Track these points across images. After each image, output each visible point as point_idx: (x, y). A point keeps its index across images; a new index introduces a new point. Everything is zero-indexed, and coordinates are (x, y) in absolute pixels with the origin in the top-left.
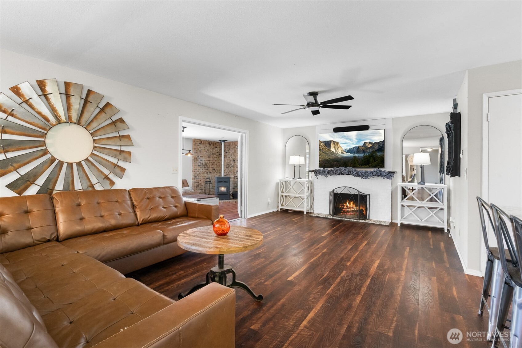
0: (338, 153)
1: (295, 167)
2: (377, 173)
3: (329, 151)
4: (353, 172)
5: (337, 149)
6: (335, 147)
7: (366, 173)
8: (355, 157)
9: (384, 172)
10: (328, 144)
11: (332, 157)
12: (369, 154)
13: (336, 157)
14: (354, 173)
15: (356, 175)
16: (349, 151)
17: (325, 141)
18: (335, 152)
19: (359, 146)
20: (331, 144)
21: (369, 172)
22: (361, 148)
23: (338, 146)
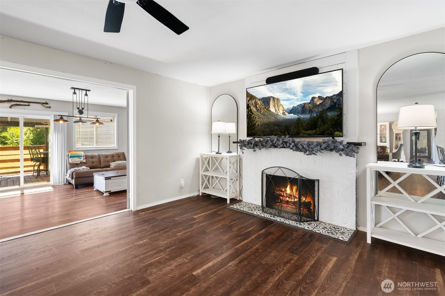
0: (279, 114)
1: (219, 136)
2: (328, 146)
3: (269, 112)
4: (290, 144)
5: (277, 108)
6: (274, 106)
7: (309, 144)
8: (299, 119)
9: (341, 143)
10: (266, 101)
11: (272, 119)
12: (317, 115)
13: (276, 119)
14: (291, 146)
15: (294, 148)
16: (292, 111)
17: (263, 98)
18: (275, 112)
19: (305, 104)
20: (270, 101)
21: (315, 144)
22: (307, 106)
23: (279, 104)
